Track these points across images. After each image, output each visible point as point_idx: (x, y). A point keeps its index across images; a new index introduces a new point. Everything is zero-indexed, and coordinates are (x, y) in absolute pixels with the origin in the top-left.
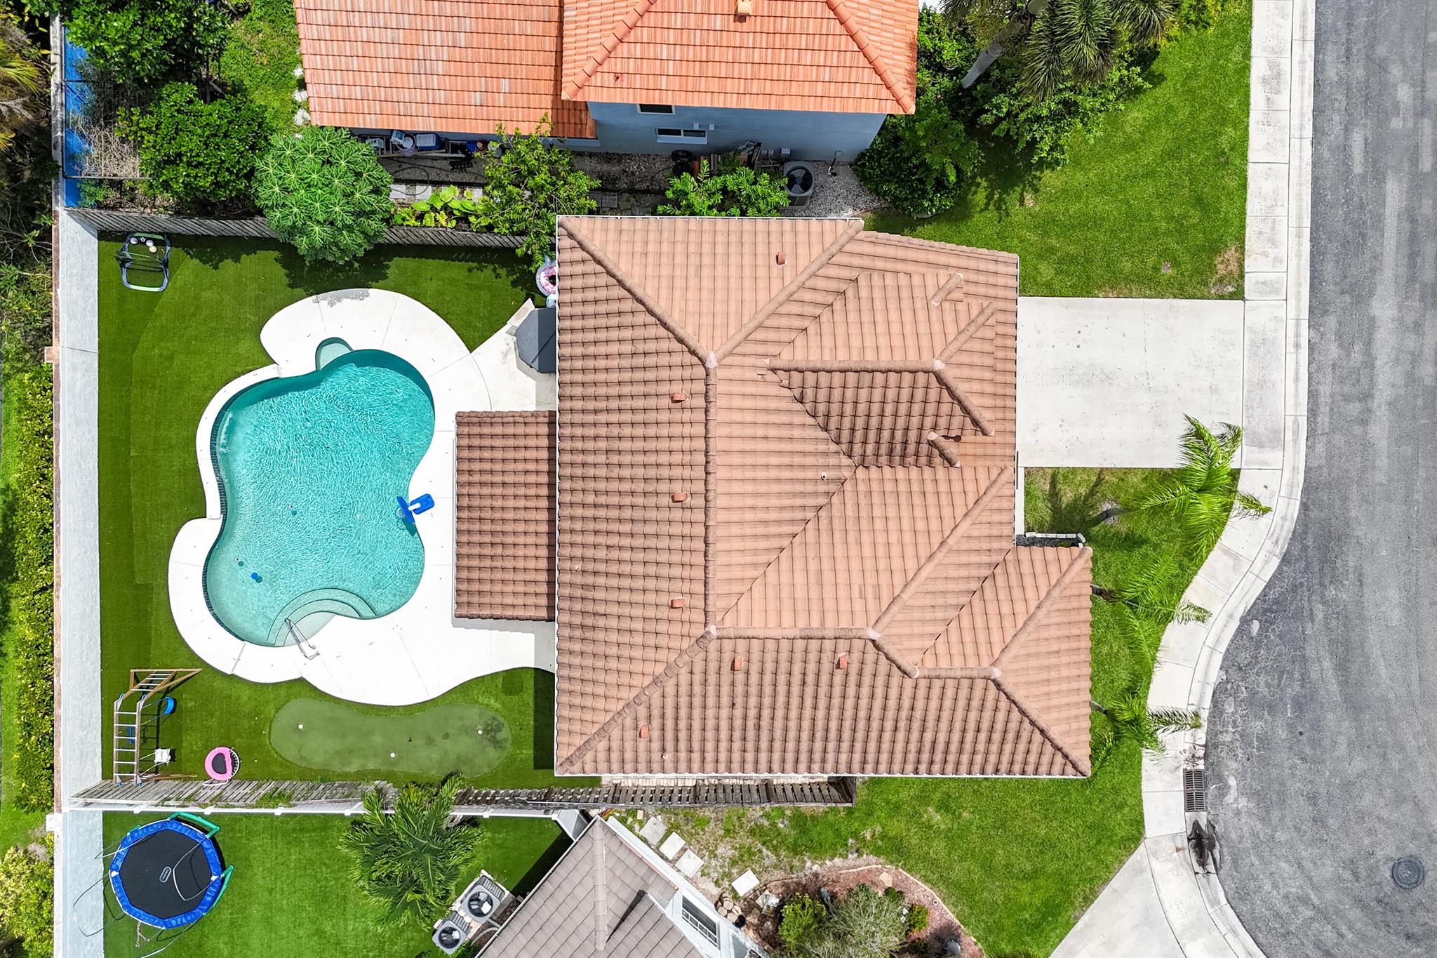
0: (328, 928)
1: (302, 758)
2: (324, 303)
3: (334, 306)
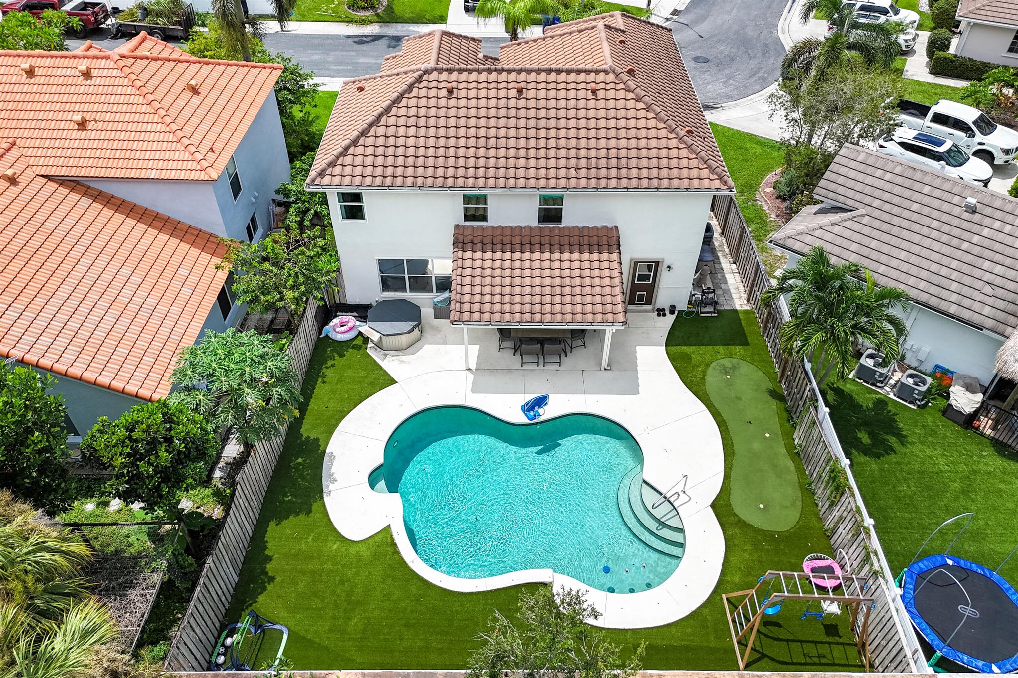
0: (957, 485)
1: (793, 504)
2: (331, 487)
3: (337, 479)
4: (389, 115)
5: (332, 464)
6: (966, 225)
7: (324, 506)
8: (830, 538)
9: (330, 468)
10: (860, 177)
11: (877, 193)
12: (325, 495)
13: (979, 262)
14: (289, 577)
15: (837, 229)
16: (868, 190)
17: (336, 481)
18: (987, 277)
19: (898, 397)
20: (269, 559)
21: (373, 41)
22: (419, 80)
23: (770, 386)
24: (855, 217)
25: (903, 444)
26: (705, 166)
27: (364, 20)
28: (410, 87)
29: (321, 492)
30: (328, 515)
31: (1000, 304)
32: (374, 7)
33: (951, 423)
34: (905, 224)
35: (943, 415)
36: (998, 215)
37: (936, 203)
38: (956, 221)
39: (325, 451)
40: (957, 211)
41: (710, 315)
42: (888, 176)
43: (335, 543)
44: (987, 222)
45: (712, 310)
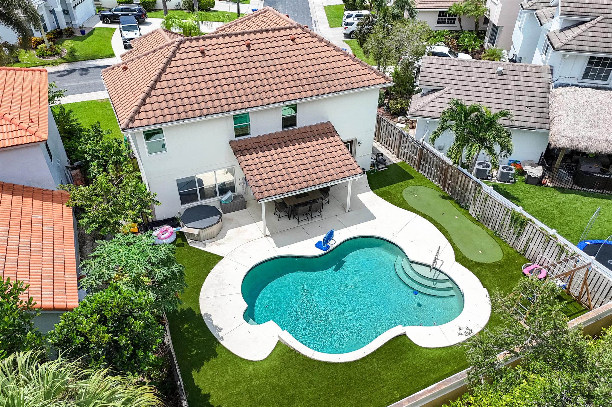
1: (494, 245)
2: (221, 334)
3: (222, 327)
4: (166, 73)
5: (212, 320)
6: (501, 82)
7: (224, 347)
8: (524, 255)
9: (212, 323)
10: (439, 71)
11: (451, 77)
12: (220, 341)
13: (517, 98)
14: (232, 401)
15: (440, 100)
16: (446, 76)
17: (222, 329)
18: (524, 103)
19: (501, 181)
20: (208, 396)
21: (67, 74)
22: (178, 48)
23: (440, 194)
24: (447, 91)
25: (520, 202)
26: (373, 72)
27: (54, 63)
28: (174, 54)
29: (216, 340)
30: (231, 352)
31: (537, 115)
32: (59, 54)
33: (531, 186)
34: (473, 89)
35: (526, 183)
36: (514, 73)
37: (482, 75)
38: (496, 81)
39: (201, 314)
40: (494, 76)
41: (384, 169)
42: (452, 68)
43: (249, 367)
44: (511, 78)
45: (384, 166)
